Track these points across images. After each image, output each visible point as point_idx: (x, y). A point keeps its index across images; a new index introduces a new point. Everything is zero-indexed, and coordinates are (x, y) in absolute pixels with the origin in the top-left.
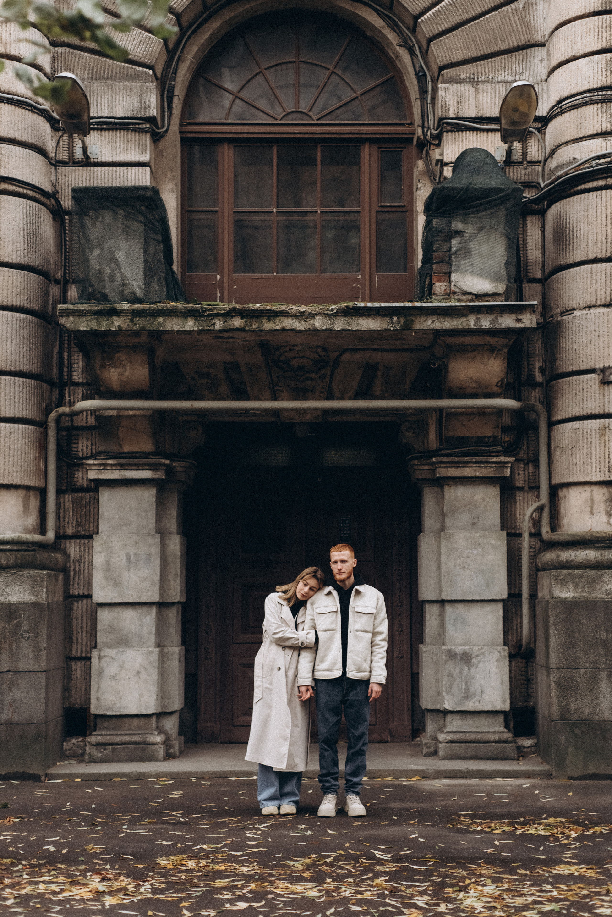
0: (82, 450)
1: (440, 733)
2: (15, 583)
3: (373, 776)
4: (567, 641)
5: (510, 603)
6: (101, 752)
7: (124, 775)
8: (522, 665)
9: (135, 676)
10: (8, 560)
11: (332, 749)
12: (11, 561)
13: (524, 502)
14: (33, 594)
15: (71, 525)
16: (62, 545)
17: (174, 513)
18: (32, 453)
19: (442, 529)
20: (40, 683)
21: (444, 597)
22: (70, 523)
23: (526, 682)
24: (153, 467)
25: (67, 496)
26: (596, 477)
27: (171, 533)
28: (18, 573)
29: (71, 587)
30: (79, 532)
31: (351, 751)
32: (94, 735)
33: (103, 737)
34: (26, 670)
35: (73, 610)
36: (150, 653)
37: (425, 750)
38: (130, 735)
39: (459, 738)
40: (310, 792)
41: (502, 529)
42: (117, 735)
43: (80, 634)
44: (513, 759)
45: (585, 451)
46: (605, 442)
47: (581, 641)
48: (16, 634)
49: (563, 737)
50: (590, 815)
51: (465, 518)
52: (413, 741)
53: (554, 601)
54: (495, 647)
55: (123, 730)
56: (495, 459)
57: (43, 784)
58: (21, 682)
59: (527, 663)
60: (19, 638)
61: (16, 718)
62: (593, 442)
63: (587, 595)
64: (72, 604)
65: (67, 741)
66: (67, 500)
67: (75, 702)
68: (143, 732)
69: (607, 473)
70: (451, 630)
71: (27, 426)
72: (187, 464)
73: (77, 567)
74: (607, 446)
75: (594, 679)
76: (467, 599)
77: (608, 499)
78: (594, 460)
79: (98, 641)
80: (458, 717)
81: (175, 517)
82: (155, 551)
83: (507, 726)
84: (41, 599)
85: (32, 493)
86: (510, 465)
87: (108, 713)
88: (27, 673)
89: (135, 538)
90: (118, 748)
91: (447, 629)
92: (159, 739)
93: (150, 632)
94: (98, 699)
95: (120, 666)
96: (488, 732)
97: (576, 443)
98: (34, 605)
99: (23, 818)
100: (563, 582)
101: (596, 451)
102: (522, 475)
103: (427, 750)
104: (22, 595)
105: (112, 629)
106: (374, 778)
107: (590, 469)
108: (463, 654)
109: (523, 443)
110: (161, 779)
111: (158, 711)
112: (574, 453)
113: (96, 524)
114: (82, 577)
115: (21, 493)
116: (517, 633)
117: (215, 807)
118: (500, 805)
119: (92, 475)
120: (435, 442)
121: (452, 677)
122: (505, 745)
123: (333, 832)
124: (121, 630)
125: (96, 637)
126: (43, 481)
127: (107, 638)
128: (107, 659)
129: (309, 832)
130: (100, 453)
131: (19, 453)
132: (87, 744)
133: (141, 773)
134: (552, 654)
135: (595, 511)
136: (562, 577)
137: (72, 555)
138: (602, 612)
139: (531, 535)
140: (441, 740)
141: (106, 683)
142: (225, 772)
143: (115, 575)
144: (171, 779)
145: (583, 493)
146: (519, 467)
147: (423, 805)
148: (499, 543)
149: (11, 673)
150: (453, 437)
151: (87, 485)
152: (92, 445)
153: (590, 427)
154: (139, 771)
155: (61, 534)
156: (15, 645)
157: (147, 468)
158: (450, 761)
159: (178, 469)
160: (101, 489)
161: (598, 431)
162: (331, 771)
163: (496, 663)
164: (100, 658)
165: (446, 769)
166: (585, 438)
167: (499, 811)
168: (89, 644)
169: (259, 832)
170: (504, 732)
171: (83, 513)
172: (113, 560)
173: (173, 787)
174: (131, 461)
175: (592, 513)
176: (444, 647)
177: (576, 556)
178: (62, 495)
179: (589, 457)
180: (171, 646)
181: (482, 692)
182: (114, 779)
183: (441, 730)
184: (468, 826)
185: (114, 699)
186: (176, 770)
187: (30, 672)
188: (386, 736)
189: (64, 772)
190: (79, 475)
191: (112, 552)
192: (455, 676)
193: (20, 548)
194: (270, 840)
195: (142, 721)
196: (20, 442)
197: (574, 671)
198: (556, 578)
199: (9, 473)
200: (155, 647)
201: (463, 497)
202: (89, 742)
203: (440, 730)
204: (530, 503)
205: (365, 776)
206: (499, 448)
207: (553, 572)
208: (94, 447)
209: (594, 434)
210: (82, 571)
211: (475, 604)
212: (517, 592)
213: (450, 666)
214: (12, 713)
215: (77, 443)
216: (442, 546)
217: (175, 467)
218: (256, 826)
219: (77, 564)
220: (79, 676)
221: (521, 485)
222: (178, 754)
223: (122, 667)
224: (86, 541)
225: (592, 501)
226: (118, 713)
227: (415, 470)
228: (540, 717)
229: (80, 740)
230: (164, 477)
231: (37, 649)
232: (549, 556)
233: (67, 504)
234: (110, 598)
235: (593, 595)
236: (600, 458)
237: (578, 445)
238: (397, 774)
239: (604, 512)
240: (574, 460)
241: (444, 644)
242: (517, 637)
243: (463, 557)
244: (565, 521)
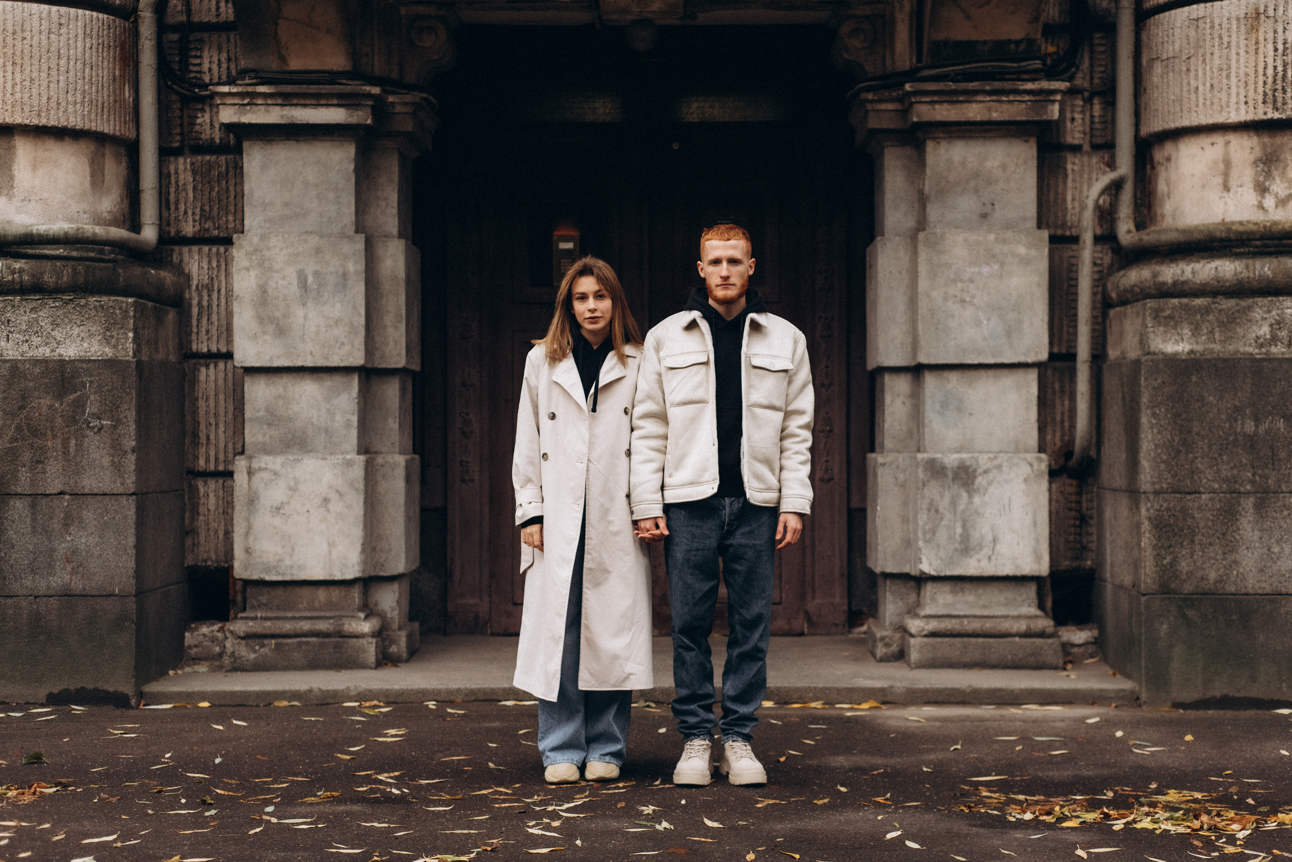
0: (210, 70)
1: (912, 618)
2: (71, 321)
3: (783, 698)
4: (1177, 439)
5: (1049, 372)
6: (255, 652)
7: (295, 695)
8: (1072, 490)
9: (319, 507)
10: (59, 276)
11: (699, 645)
12: (65, 278)
13: (1081, 175)
14: (108, 343)
15: (190, 218)
16: (175, 257)
17: (394, 197)
18: (106, 70)
19: (922, 224)
20: (125, 517)
21: (923, 359)
22: (190, 213)
23: (1078, 523)
24: (347, 101)
25: (181, 160)
26: (1238, 115)
27: (387, 236)
28: (77, 301)
29: (194, 337)
30: (207, 230)
31: (736, 652)
32: (242, 618)
33: (259, 622)
34: (96, 491)
35: (198, 382)
36: (349, 464)
37: (880, 651)
38: (311, 618)
39: (949, 627)
40: (662, 730)
41: (1039, 227)
42: (286, 618)
43: (213, 428)
44: (1055, 668)
45: (1217, 62)
46: (1257, 43)
47: (1203, 437)
48: (75, 421)
49: (1165, 626)
50: (1249, 784)
51: (967, 205)
52: (849, 632)
53: (1153, 361)
54: (1021, 456)
55: (299, 610)
56: (1029, 86)
57: (132, 712)
58: (88, 515)
59: (1080, 486)
60: (81, 429)
61: (78, 585)
62: (1234, 43)
63: (1217, 347)
64: (195, 370)
65: (192, 630)
66: (181, 167)
67: (205, 556)
68: (337, 614)
69: (1261, 105)
70: (934, 422)
71: (95, 14)
72: (417, 100)
73: (206, 298)
74: (1261, 51)
75: (1230, 513)
76: (969, 361)
77: (1260, 160)
78: (1234, 80)
79: (247, 440)
80: (946, 587)
81: (395, 205)
82: (355, 267)
83: (1041, 606)
84: (124, 353)
85: (108, 151)
86: (1058, 97)
87: (268, 578)
88: (99, 498)
89: (314, 241)
90: (288, 644)
91: (926, 421)
92: (366, 627)
93: (348, 425)
94: (247, 551)
95: (290, 489)
96: (1006, 617)
97: (1198, 46)
98: (110, 364)
99: (65, 786)
100: (1171, 322)
101: (1238, 61)
102: (1080, 121)
103: (884, 650)
104: (85, 345)
105: (272, 418)
106: (787, 703)
107: (1224, 99)
108: (959, 468)
109: (1082, 57)
110: (368, 704)
111: (367, 575)
112: (1192, 68)
113: (239, 216)
114: (214, 317)
115: (85, 148)
116: (1062, 427)
117: (468, 763)
118: (1053, 762)
119: (227, 115)
120: (907, 58)
121: (937, 511)
122: (1039, 641)
123: (715, 825)
124: (290, 419)
125: (243, 434)
126: (131, 125)
127: (264, 435)
128: (264, 475)
129: (665, 824)
130: (243, 73)
131: (79, 66)
132: (228, 635)
133: (328, 691)
134: (1145, 463)
135: (1233, 183)
136: (1168, 312)
137: (195, 276)
138: (1248, 380)
139: (1097, 239)
140: (913, 631)
141: (263, 520)
142: (493, 691)
143: (277, 314)
144: (388, 704)
145: (1208, 148)
146: (1073, 106)
147: (894, 761)
148: (1033, 253)
149: (67, 497)
150: (946, 43)
151: (221, 139)
152: (229, 60)
153: (1226, 14)
154: (324, 688)
155: (172, 234)
156: (73, 442)
157: (335, 102)
158: (931, 671)
159: (398, 109)
160: (246, 145)
161: (1242, 21)
162: (700, 692)
163: (1023, 486)
164: (250, 473)
165: (928, 686)
166: (1216, 36)
167: (1055, 774)
168: (230, 446)
169: (556, 824)
170: (1036, 617)
171: (214, 194)
172: (272, 284)
173: (388, 721)
174: (304, 89)
175: (1226, 188)
176: (920, 456)
177: (1193, 273)
178: (172, 159)
179: (1224, 73)
180: (389, 452)
181: (995, 540)
182: (276, 704)
183: (912, 611)
184: (1002, 807)
185: (280, 551)
186: (397, 687)
187: (104, 494)
188: (800, 623)
189: (176, 689)
190: (203, 119)
191: (270, 269)
192: (941, 509)
193: (85, 255)
194: (578, 842)
195: (336, 593)
196: (79, 44)
197: (1189, 497)
198: (1156, 315)
199: (59, 104)
200: (359, 453)
201: (963, 163)
202: (232, 632)
203: (909, 612)
204: (1094, 176)
205: (768, 700)
206: (1037, 64)
207: (1150, 303)
208: (233, 66)
209: (1234, 26)
210: (215, 307)
211: (983, 373)
212: (1064, 351)
213: (933, 490)
214: (72, 573)
215: (200, 57)
216: (920, 260)
217: (392, 103)
218: (550, 808)
219: (205, 293)
220: (212, 508)
221: (1076, 142)
222: (405, 655)
223: (293, 489)
224: (222, 249)
225: (1227, 163)
226: (288, 578)
227: (867, 112)
228: (1109, 587)
229: (216, 627)
230: (369, 122)
231: (116, 448)
232: (1137, 275)
233: (182, 177)
234: (268, 357)
235: (1231, 348)
236: (1247, 75)
237: (1201, 51)
238: (830, 696)
239: (1252, 185)
240: (1193, 82)
241: (919, 451)
242: (1062, 436)
243: (962, 281)
244: (1167, 208)
